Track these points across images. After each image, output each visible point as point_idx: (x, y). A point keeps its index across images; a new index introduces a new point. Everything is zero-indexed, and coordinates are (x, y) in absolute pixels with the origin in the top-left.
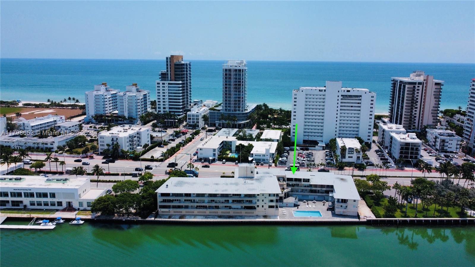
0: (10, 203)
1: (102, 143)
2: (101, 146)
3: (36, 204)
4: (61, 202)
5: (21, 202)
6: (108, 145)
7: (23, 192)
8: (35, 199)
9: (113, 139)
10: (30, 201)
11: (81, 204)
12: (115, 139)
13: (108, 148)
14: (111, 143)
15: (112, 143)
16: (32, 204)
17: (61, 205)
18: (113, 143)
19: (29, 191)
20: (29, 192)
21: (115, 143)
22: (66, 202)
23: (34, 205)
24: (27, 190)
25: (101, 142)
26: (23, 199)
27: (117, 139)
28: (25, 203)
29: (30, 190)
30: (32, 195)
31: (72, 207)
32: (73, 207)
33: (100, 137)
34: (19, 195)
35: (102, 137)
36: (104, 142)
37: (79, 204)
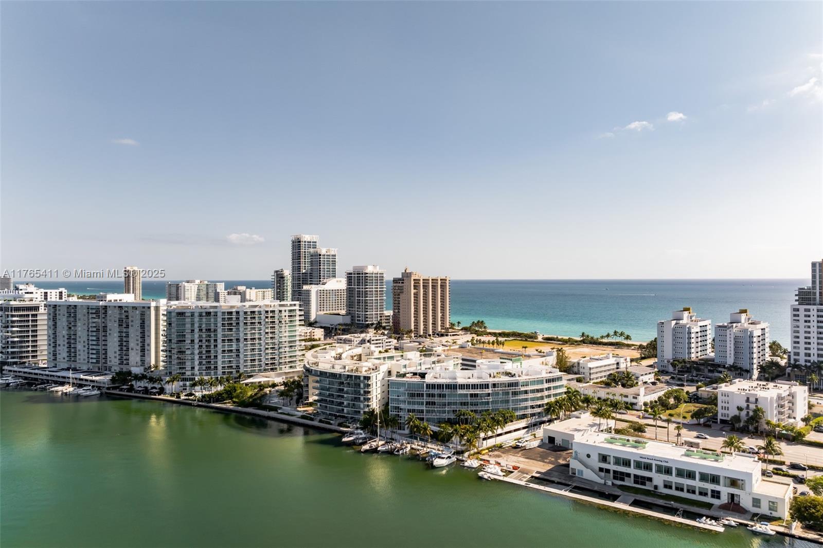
0: (632, 477)
1: (724, 405)
2: (722, 409)
3: (674, 487)
4: (719, 492)
5: (650, 479)
6: (740, 409)
7: (654, 463)
8: (674, 479)
9: (748, 399)
10: (664, 481)
11: (756, 502)
12: (752, 399)
13: (740, 413)
14: (744, 405)
15: (746, 406)
16: (668, 486)
17: (719, 498)
18: (748, 405)
19: (664, 464)
20: (665, 466)
21: (752, 406)
22: (728, 493)
23: (670, 487)
24: (662, 461)
25: (722, 402)
26: (652, 474)
27: (757, 400)
28: (655, 482)
29: (667, 462)
30: (668, 471)
31: (739, 504)
32: (741, 505)
33: (722, 393)
34: (648, 467)
35: (725, 394)
36: (728, 403)
37: (753, 502)
